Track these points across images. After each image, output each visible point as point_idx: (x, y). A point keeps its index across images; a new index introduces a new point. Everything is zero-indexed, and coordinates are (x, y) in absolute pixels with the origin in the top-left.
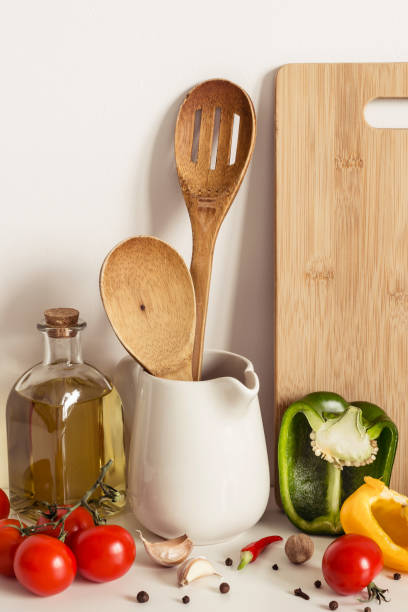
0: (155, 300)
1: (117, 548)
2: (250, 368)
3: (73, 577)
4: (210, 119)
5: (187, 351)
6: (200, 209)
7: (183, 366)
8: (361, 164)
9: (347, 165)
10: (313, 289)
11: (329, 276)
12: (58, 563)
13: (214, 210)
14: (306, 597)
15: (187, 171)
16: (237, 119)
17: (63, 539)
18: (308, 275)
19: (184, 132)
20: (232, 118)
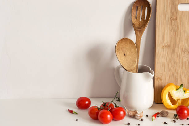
0: (128, 53)
1: (122, 113)
2: (151, 70)
3: (112, 120)
4: (140, 8)
5: (135, 65)
6: (138, 31)
7: (134, 69)
8: (177, 19)
9: (173, 20)
10: (164, 50)
11: (168, 46)
12: (109, 116)
13: (141, 31)
14: (167, 124)
15: (134, 21)
16: (147, 8)
17: (109, 110)
18: (163, 46)
19: (134, 12)
20: (145, 8)
